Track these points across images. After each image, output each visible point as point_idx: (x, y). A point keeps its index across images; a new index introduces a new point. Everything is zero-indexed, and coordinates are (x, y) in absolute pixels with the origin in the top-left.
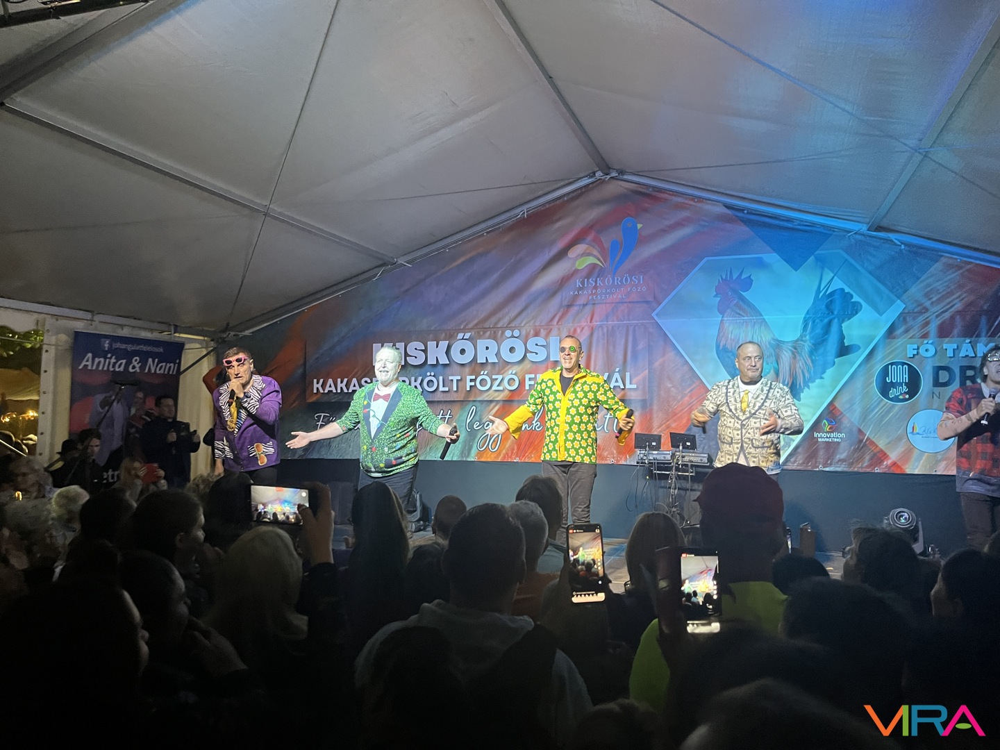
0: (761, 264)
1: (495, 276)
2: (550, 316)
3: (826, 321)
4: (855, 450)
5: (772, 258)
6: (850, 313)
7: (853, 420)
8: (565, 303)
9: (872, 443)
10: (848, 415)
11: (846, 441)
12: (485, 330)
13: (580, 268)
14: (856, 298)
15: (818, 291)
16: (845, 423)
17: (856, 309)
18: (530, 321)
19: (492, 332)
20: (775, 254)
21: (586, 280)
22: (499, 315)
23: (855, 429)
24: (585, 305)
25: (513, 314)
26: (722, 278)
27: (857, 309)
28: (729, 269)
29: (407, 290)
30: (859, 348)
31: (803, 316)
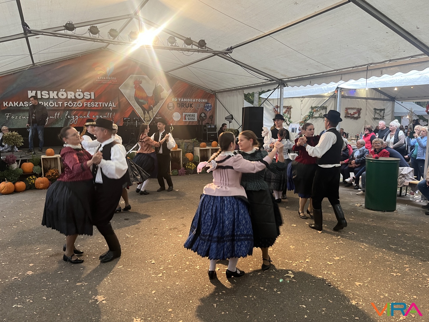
10: (162, 113)
15: (156, 85)
19: (73, 90)
20: (147, 76)
21: (101, 77)
26: (135, 80)
30: (164, 99)
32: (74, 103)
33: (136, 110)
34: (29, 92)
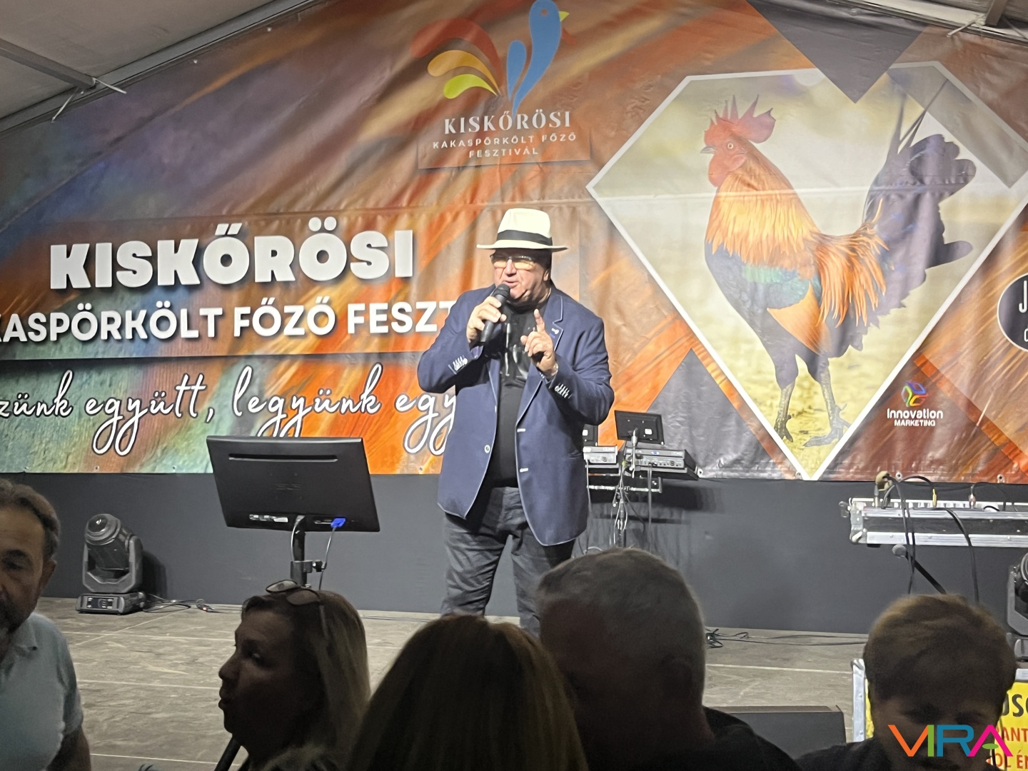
0: (790, 91)
1: (287, 113)
2: (395, 188)
3: (910, 197)
4: (961, 443)
5: (811, 77)
6: (953, 182)
7: (956, 385)
8: (424, 165)
9: (993, 428)
10: (948, 376)
11: (943, 425)
12: (271, 216)
13: (452, 96)
14: (965, 154)
15: (896, 140)
16: (944, 391)
17: (963, 174)
18: (355, 201)
19: (284, 222)
20: (817, 70)
21: (462, 120)
22: (298, 188)
23: (961, 403)
24: (460, 169)
25: (323, 186)
26: (717, 116)
27: (966, 174)
28: (731, 98)
29: (118, 139)
30: (971, 248)
31: (868, 188)
32: (287, 309)
33: (716, 348)
34: (57, 251)
